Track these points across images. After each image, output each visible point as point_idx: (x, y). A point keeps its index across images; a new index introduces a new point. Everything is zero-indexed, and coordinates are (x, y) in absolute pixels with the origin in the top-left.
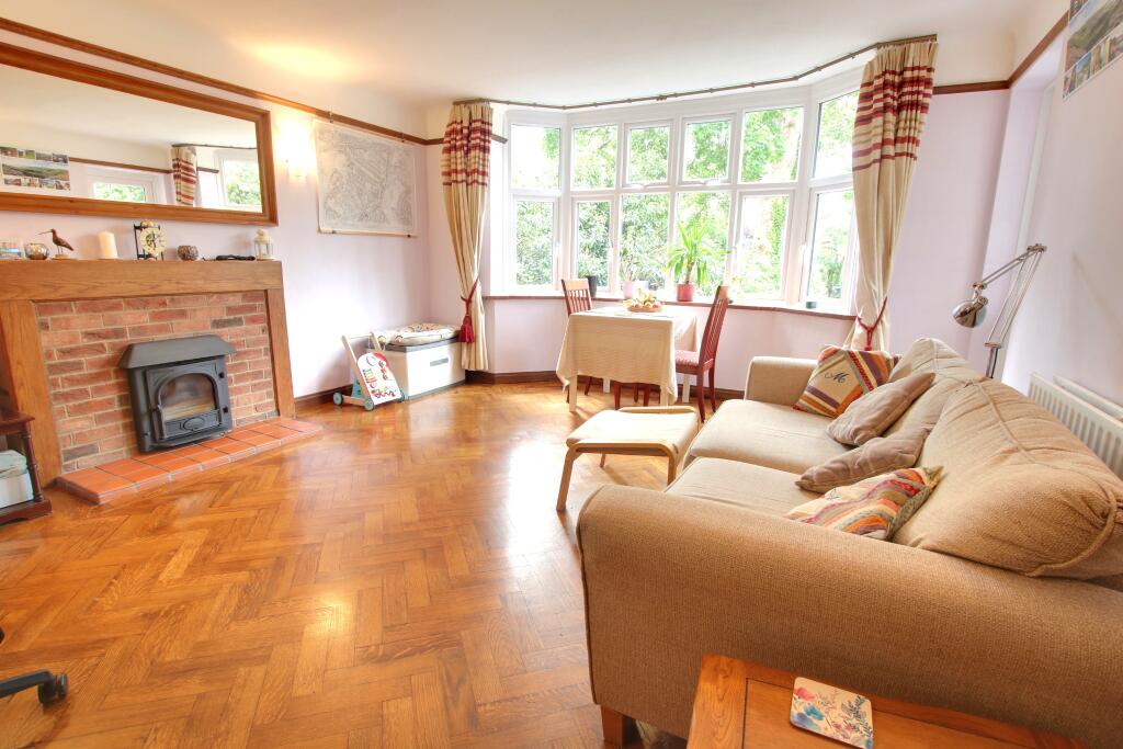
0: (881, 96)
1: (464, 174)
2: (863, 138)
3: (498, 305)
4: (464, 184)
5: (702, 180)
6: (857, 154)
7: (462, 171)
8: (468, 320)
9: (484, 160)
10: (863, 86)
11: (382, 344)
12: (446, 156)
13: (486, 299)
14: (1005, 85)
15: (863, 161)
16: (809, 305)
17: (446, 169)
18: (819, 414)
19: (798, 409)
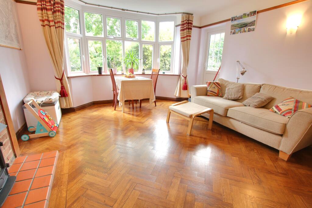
0: (186, 25)
1: (54, 22)
2: (182, 34)
3: (72, 80)
4: (54, 27)
5: (132, 38)
6: (181, 38)
7: (52, 21)
8: (63, 87)
9: (63, 18)
10: (182, 22)
11: (39, 104)
12: (40, 12)
13: (68, 78)
14: (200, 28)
15: (183, 39)
16: (164, 73)
17: (41, 18)
18: (213, 96)
19: (208, 96)
